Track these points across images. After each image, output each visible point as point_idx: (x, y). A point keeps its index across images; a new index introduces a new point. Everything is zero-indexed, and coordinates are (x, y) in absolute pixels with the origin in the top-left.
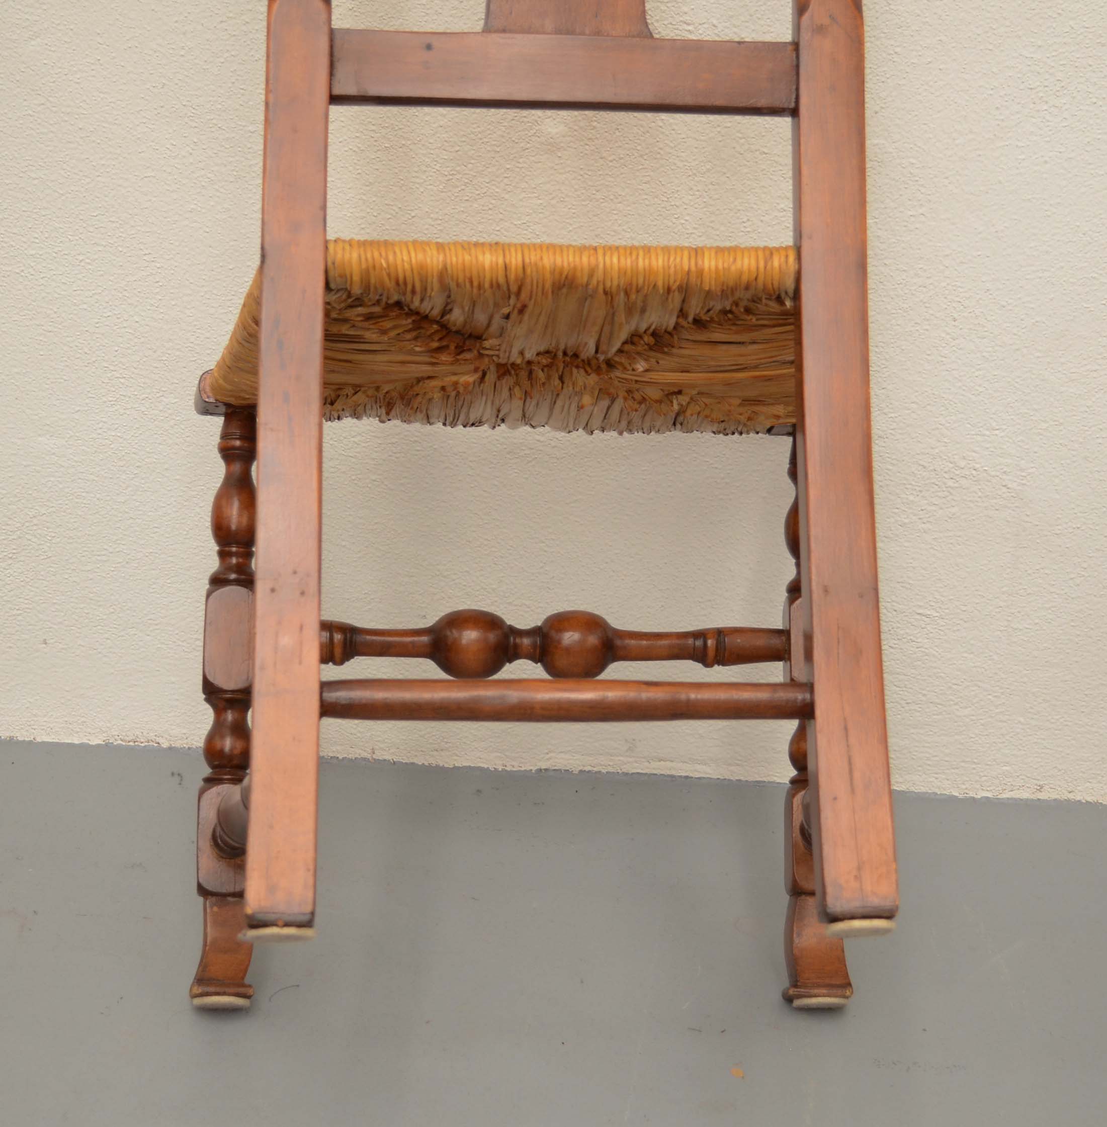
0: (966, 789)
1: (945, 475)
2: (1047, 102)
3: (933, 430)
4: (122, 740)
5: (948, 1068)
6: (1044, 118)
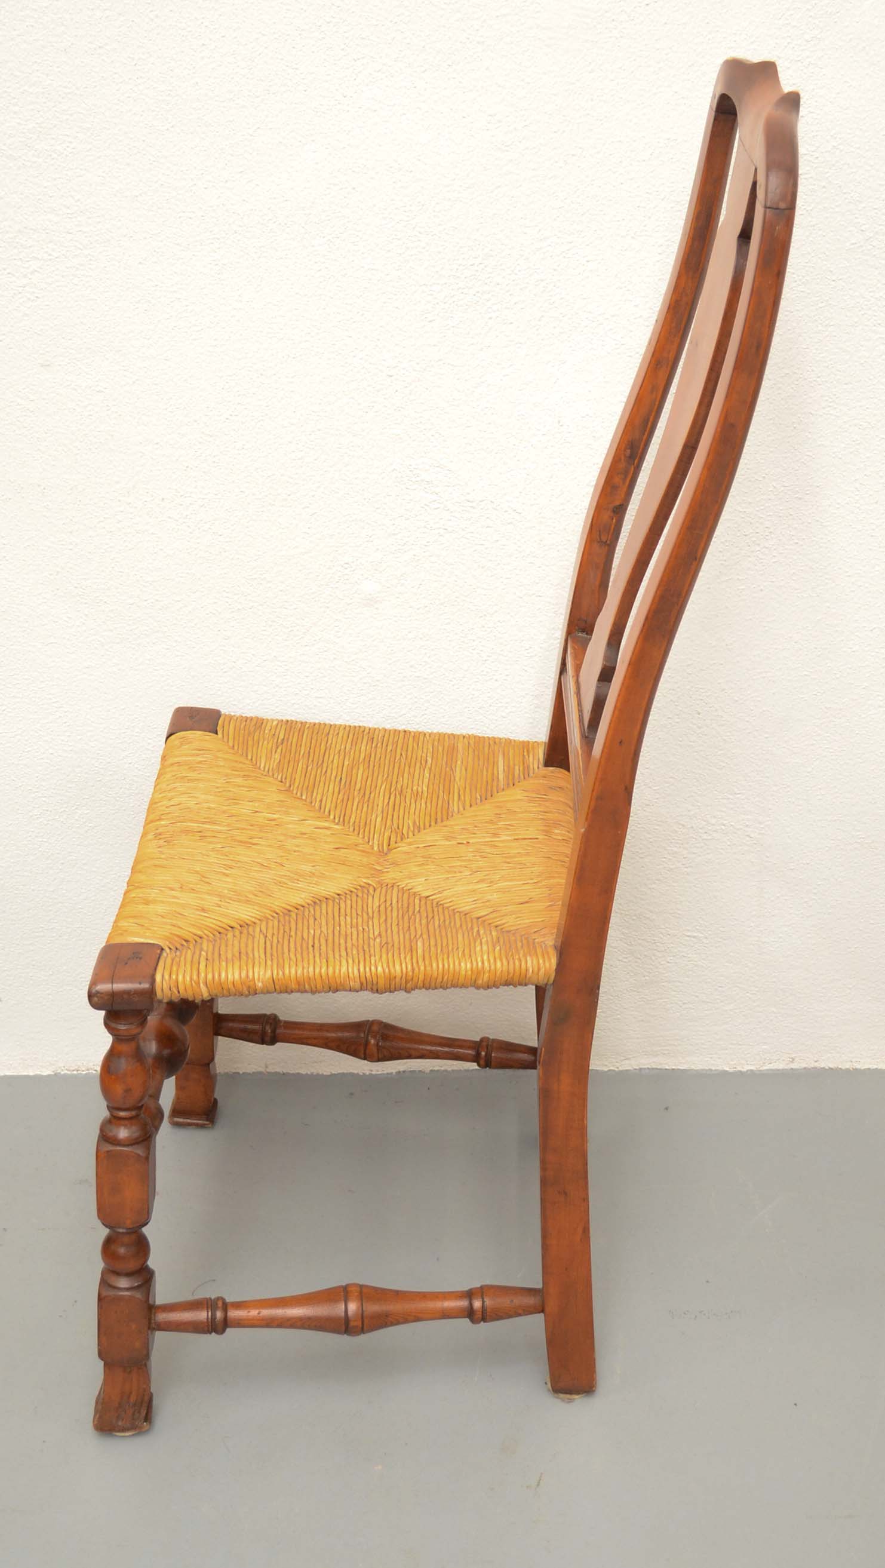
0: (735, 1064)
1: (700, 830)
2: (759, 545)
3: (689, 797)
4: (67, 1070)
5: (726, 1314)
6: (758, 557)
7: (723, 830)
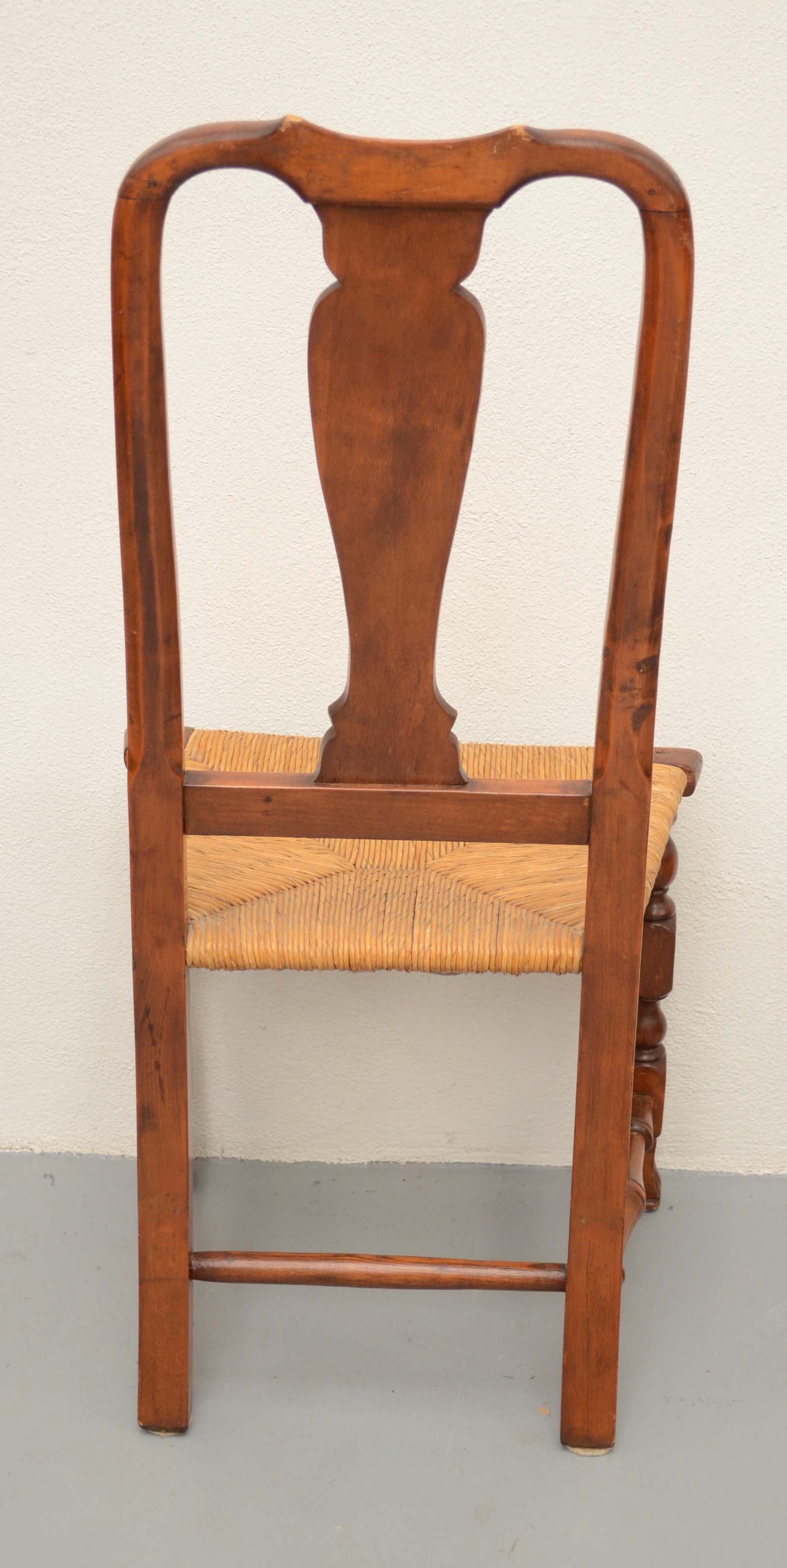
7: (739, 890)
